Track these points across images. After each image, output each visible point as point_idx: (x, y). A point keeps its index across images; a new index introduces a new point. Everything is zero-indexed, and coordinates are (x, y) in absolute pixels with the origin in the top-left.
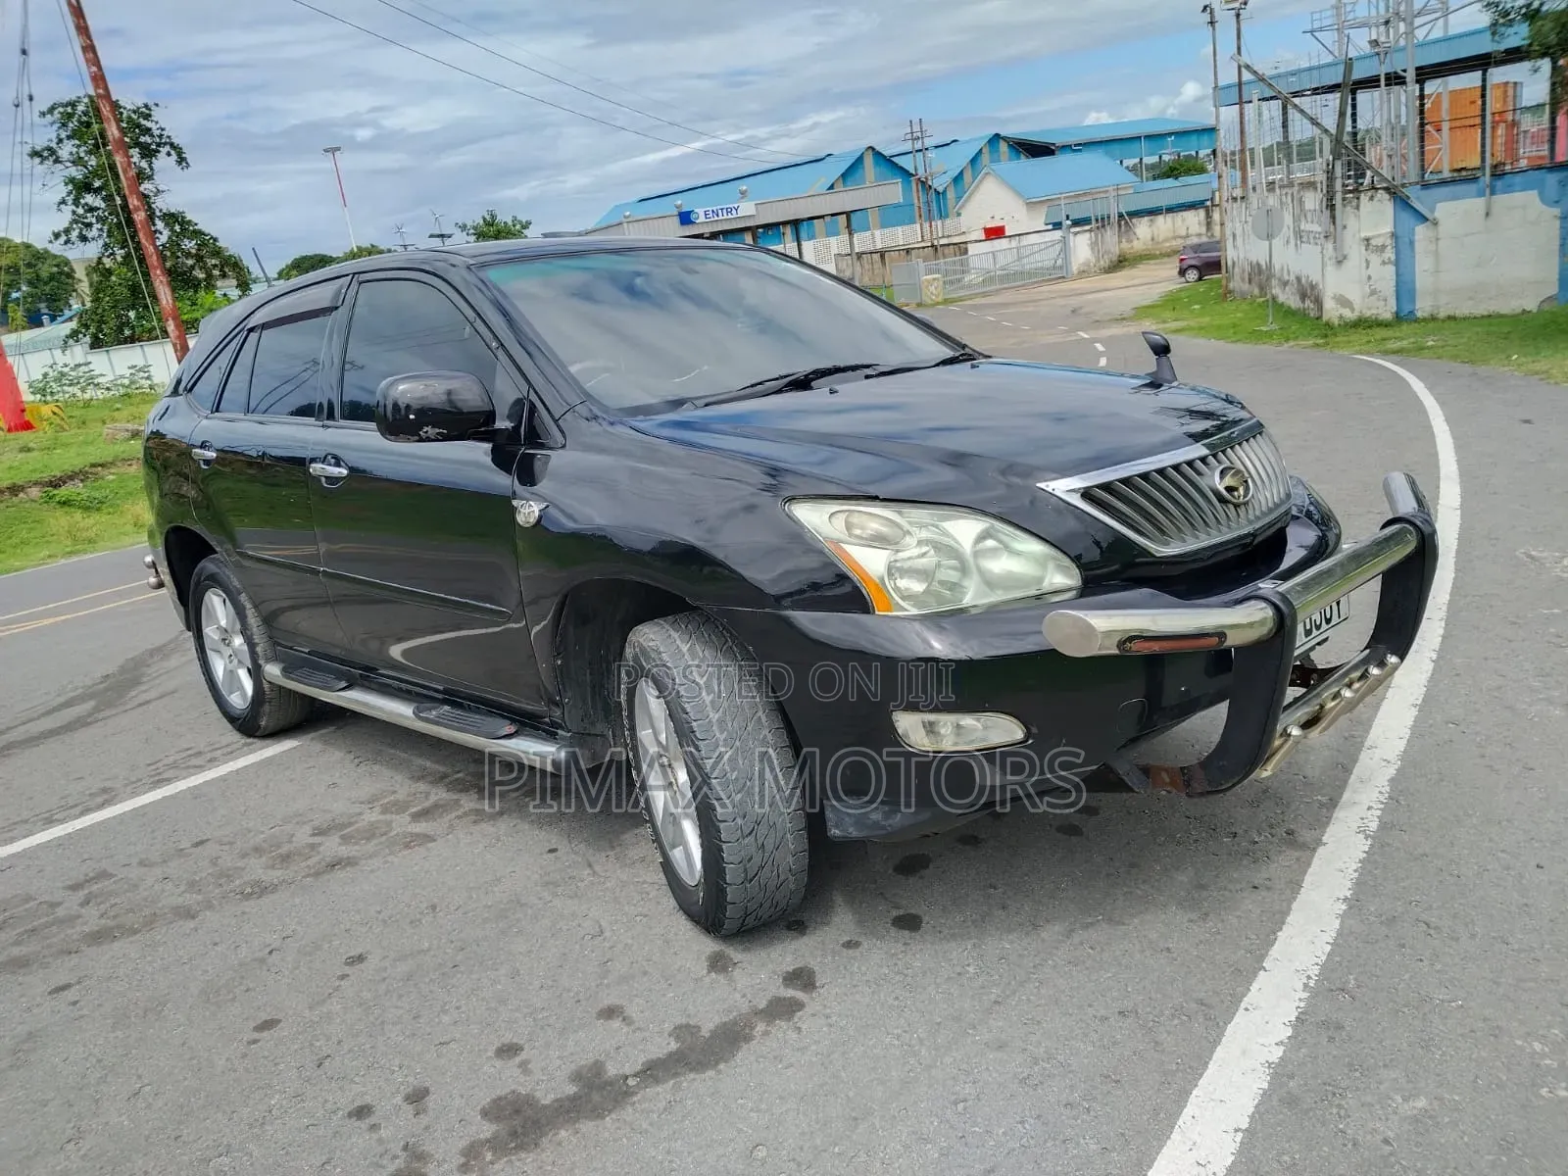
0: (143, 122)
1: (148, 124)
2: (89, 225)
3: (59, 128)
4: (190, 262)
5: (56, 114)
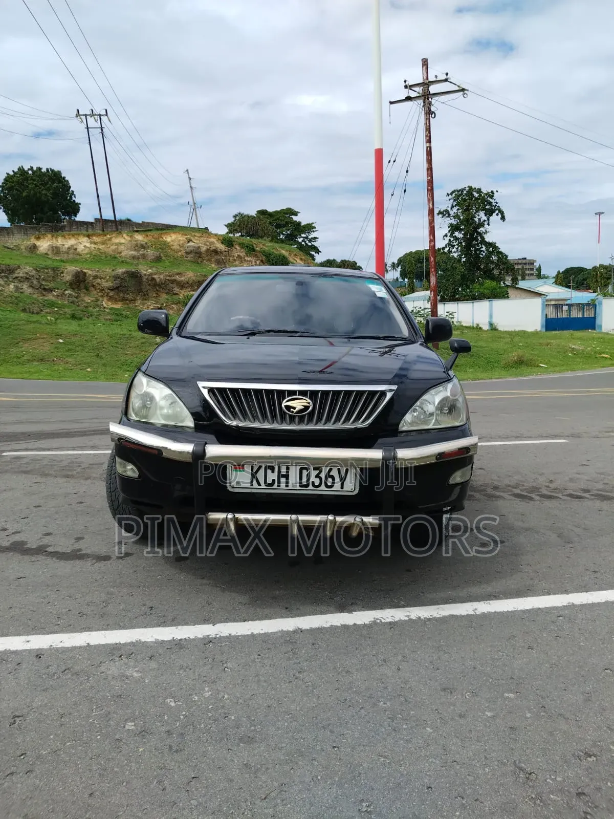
0: (489, 199)
1: (491, 200)
2: (453, 246)
3: (453, 201)
4: (492, 266)
5: (454, 195)
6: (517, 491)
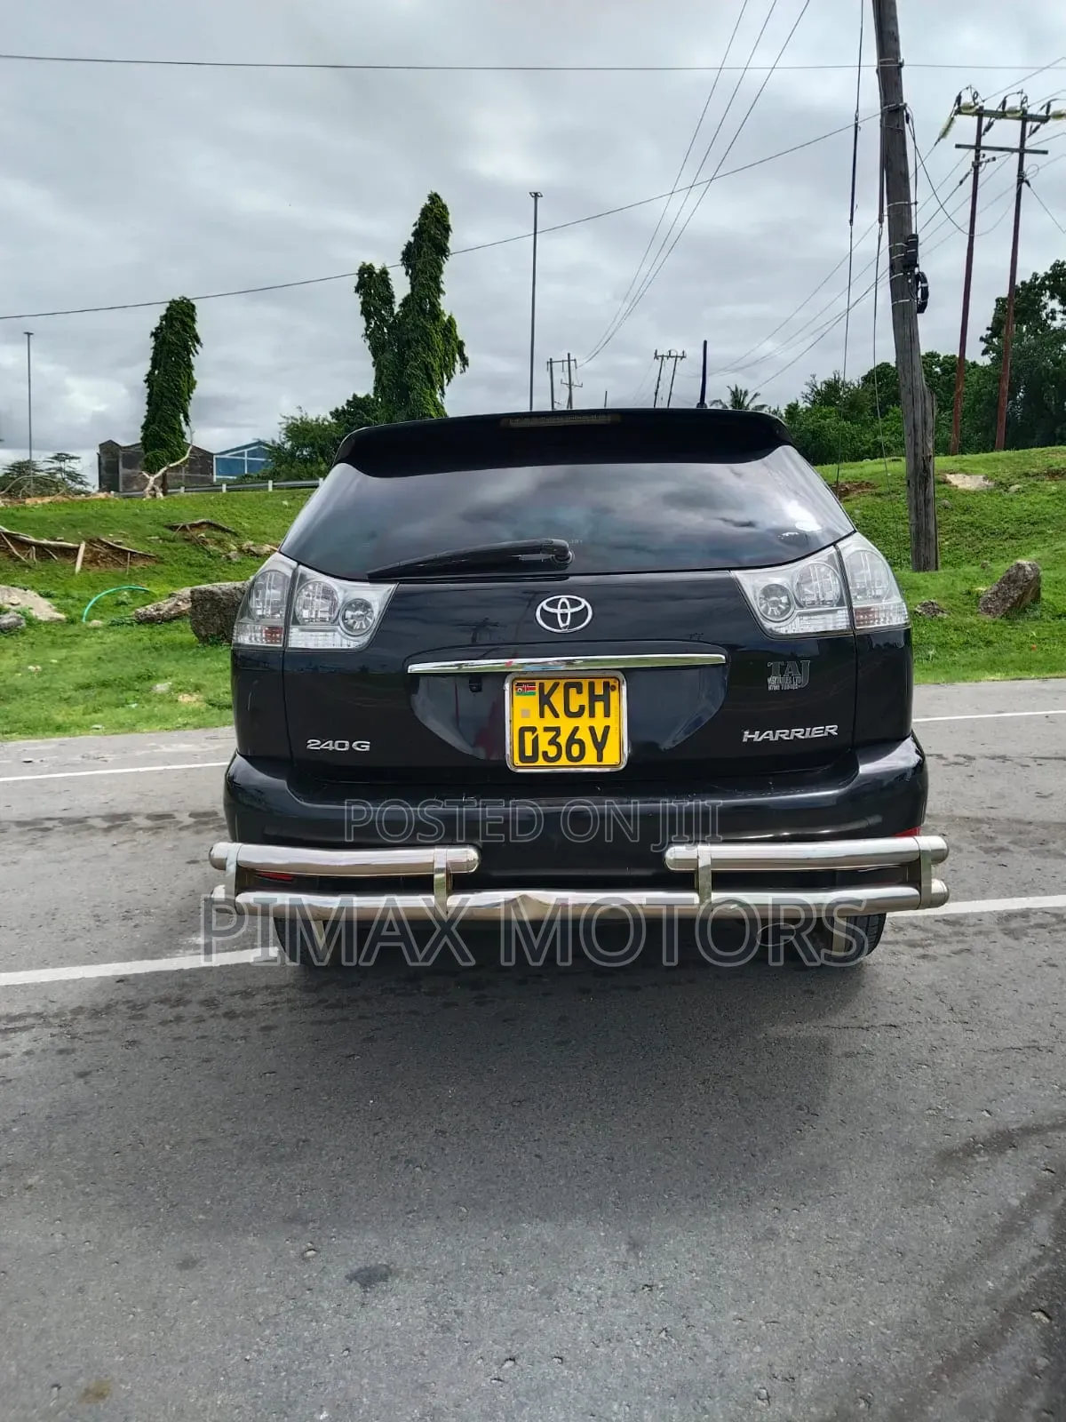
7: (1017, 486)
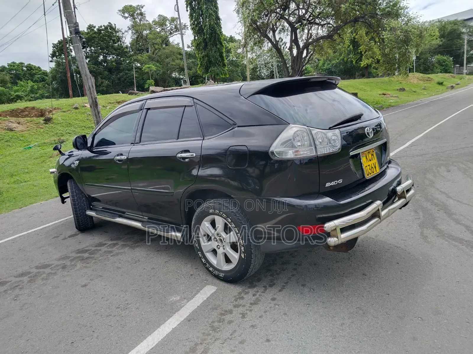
6: (48, 270)
7: (109, 107)
